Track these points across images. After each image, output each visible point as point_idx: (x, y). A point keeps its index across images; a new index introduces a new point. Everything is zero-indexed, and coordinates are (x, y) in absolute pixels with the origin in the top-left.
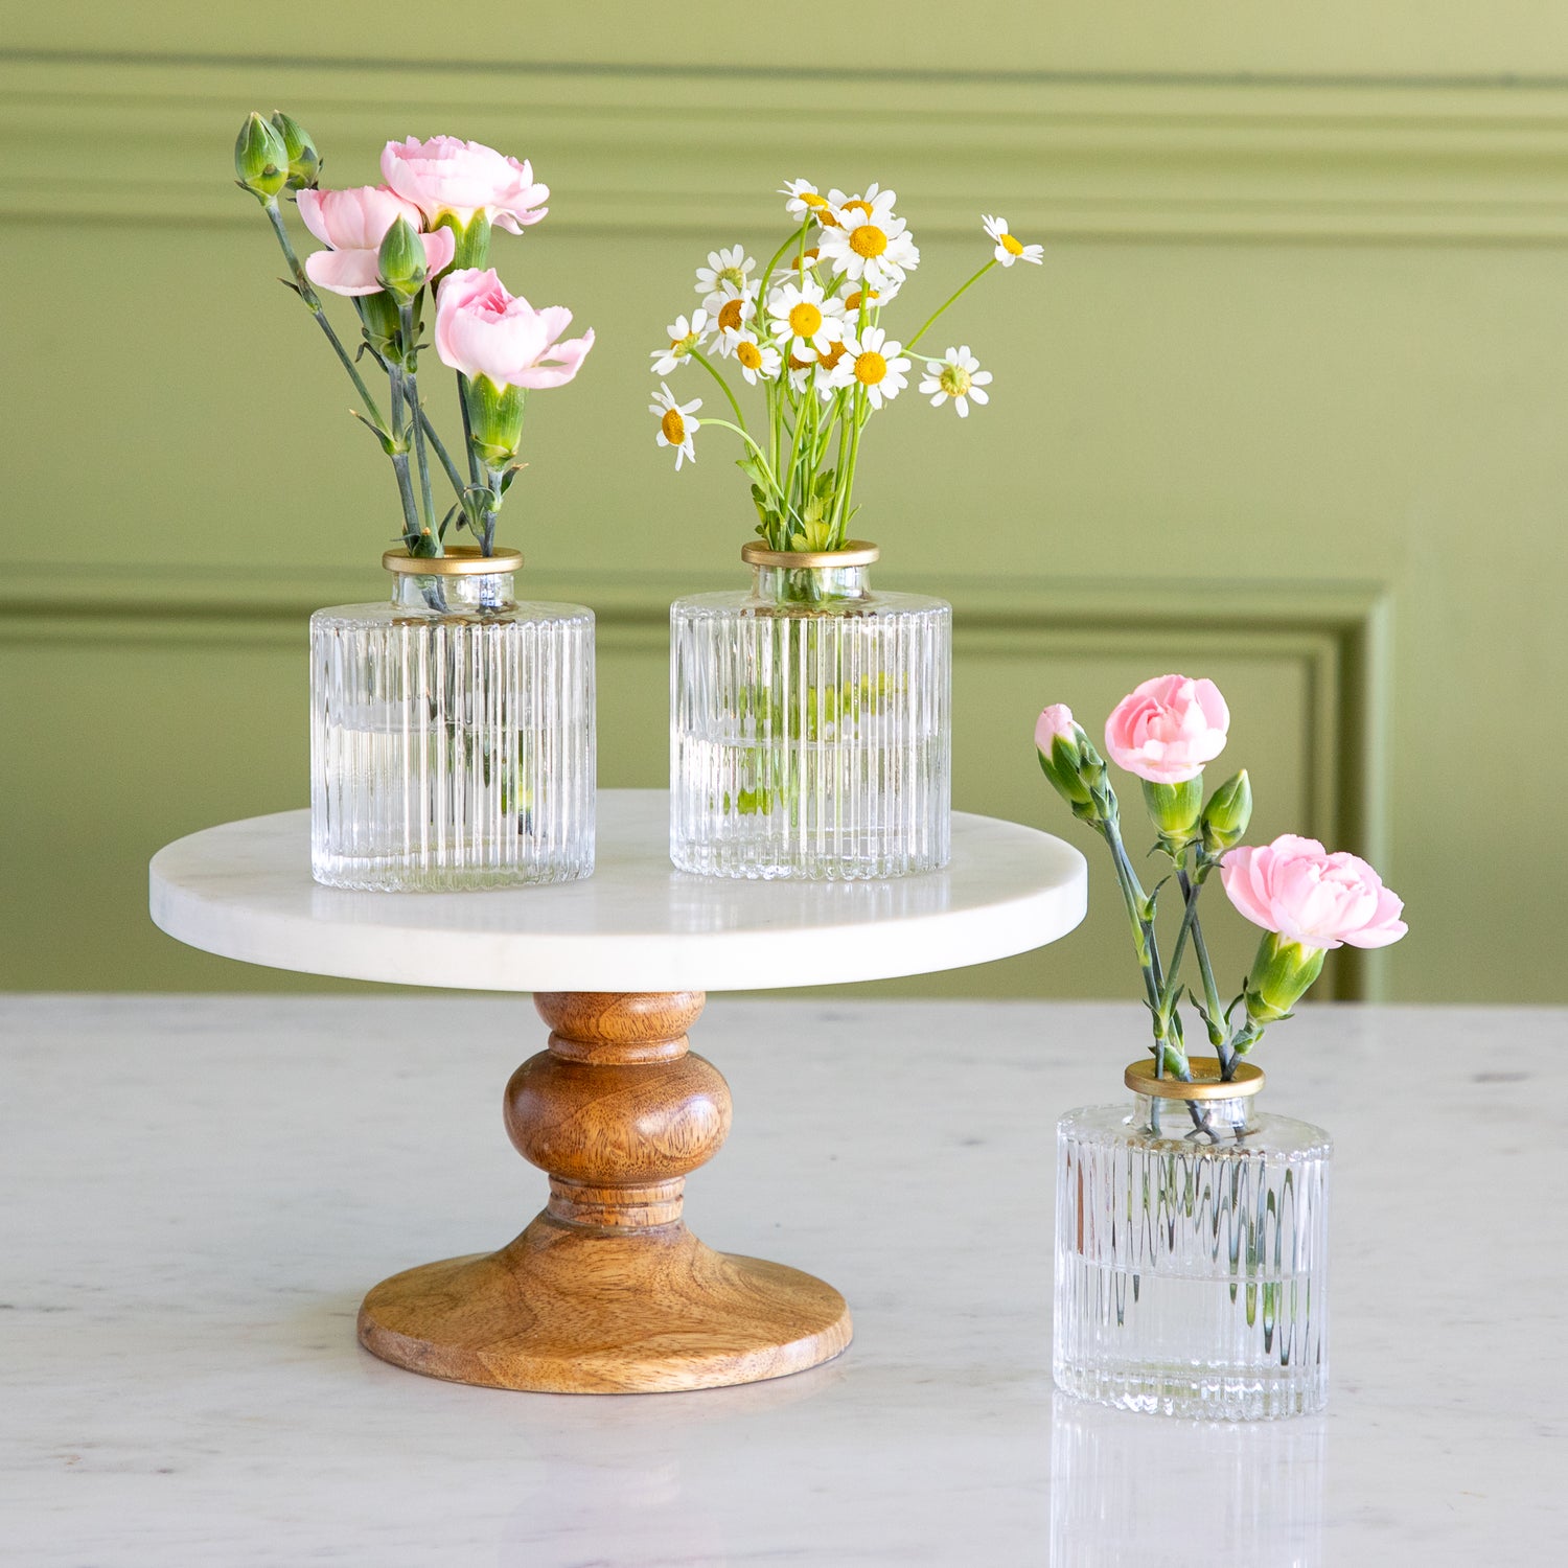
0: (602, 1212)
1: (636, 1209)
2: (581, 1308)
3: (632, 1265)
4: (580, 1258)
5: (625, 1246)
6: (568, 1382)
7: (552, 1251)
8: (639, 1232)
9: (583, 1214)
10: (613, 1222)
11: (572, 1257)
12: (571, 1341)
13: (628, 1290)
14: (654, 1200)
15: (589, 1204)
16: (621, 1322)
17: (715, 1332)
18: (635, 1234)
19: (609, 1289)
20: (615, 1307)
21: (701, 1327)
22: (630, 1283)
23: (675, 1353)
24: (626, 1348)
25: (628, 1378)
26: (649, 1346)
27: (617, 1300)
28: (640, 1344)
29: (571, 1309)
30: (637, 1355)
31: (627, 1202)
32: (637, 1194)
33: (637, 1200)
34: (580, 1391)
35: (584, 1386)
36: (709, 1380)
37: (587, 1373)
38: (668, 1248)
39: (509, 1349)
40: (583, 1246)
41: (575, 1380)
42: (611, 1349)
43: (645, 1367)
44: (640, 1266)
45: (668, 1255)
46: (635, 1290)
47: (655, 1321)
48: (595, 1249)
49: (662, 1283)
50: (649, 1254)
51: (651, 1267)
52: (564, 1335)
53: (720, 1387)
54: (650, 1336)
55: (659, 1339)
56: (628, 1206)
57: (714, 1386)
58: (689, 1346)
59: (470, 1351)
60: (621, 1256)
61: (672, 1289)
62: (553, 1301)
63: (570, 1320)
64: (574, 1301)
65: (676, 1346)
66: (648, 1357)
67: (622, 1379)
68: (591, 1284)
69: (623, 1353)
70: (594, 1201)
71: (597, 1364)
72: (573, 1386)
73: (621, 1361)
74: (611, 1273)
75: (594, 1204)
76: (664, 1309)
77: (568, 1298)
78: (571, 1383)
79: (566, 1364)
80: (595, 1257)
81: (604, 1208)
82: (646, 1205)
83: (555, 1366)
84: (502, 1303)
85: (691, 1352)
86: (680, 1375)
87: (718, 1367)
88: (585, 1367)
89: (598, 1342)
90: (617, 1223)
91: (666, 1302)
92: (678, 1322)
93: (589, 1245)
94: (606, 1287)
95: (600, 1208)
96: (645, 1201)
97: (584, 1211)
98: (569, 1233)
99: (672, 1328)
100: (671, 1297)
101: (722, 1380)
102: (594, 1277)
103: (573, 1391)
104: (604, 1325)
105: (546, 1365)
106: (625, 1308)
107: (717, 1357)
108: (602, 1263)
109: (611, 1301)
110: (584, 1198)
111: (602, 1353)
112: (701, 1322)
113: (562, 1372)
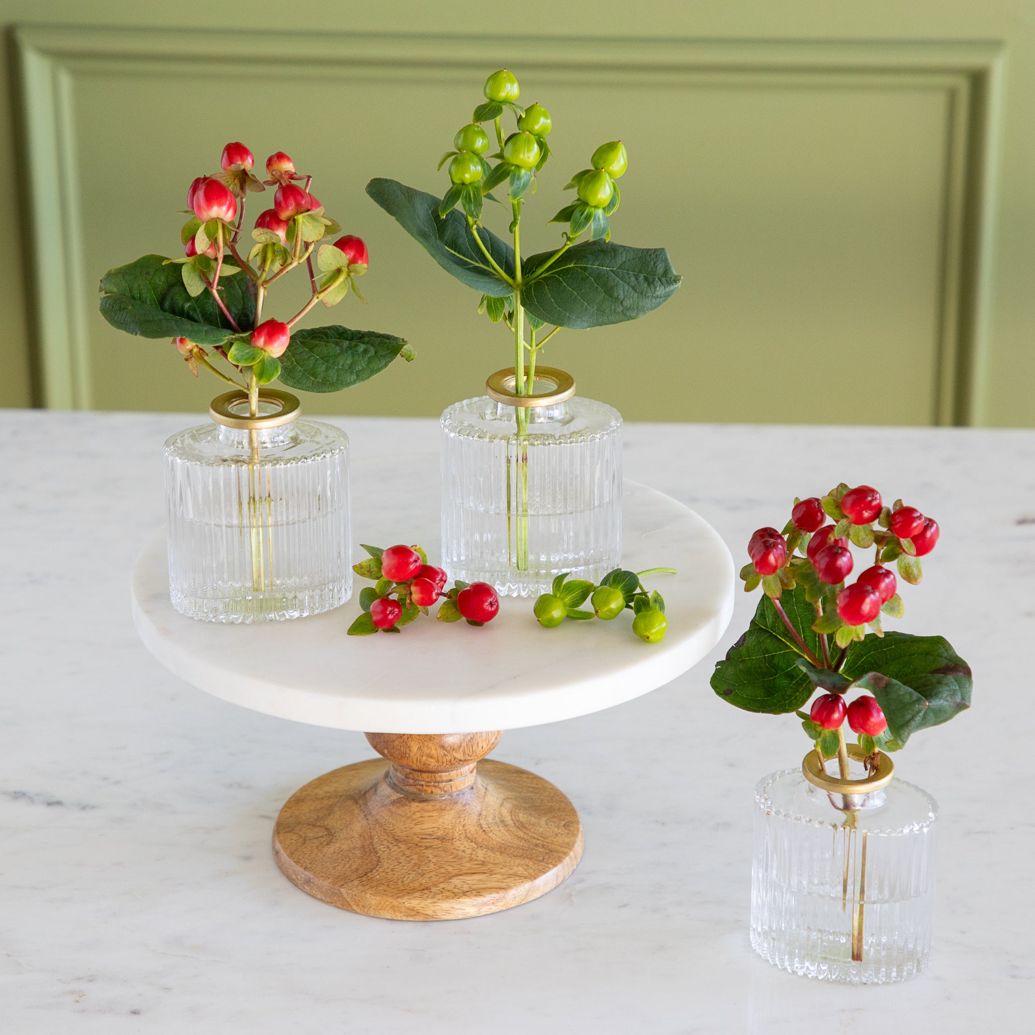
0: (422, 785)
1: (444, 784)
2: (408, 852)
3: (441, 820)
4: (409, 815)
5: (437, 807)
6: (396, 913)
7: (391, 807)
8: (446, 797)
9: (410, 785)
10: (429, 791)
11: (404, 814)
12: (400, 882)
13: (438, 839)
14: (455, 778)
15: (415, 780)
16: (432, 866)
17: (492, 873)
18: (444, 798)
19: (426, 839)
20: (428, 853)
21: (482, 869)
22: (440, 834)
23: (465, 893)
24: (434, 889)
25: (434, 912)
26: (449, 888)
27: (431, 847)
28: (442, 885)
29: (401, 854)
30: (440, 896)
31: (438, 780)
32: (445, 776)
33: (444, 779)
34: (404, 918)
35: (407, 916)
36: (485, 910)
37: (409, 909)
38: (465, 805)
39: (360, 888)
40: (410, 806)
41: (401, 912)
42: (424, 890)
43: (445, 905)
44: (447, 820)
45: (464, 810)
46: (442, 839)
47: (454, 864)
48: (418, 809)
49: (460, 833)
50: (453, 811)
51: (454, 820)
52: (396, 876)
53: (493, 913)
54: (450, 878)
55: (455, 881)
56: (439, 782)
57: (489, 913)
58: (474, 887)
59: (336, 887)
60: (435, 814)
61: (466, 837)
62: (390, 846)
63: (400, 863)
64: (403, 847)
65: (466, 888)
66: (447, 897)
67: (430, 912)
68: (415, 834)
69: (432, 894)
70: (418, 778)
71: (415, 903)
72: (399, 916)
73: (429, 901)
74: (428, 826)
75: (418, 780)
76: (460, 853)
77: (400, 844)
78: (398, 914)
79: (395, 903)
80: (418, 815)
81: (424, 783)
82: (451, 780)
83: (388, 903)
84: (358, 844)
85: (475, 892)
86: (467, 907)
87: (491, 902)
88: (407, 905)
89: (417, 884)
90: (432, 792)
91: (462, 848)
92: (468, 865)
93: (415, 806)
94: (424, 837)
95: (422, 783)
96: (450, 778)
97: (411, 783)
98: (402, 796)
99: (464, 870)
100: (465, 843)
101: (494, 909)
102: (417, 829)
103: (399, 919)
104: (421, 868)
105: (382, 902)
106: (435, 853)
107: (491, 895)
108: (421, 819)
109: (427, 848)
110: (411, 776)
111: (418, 894)
112: (483, 863)
113: (393, 907)
